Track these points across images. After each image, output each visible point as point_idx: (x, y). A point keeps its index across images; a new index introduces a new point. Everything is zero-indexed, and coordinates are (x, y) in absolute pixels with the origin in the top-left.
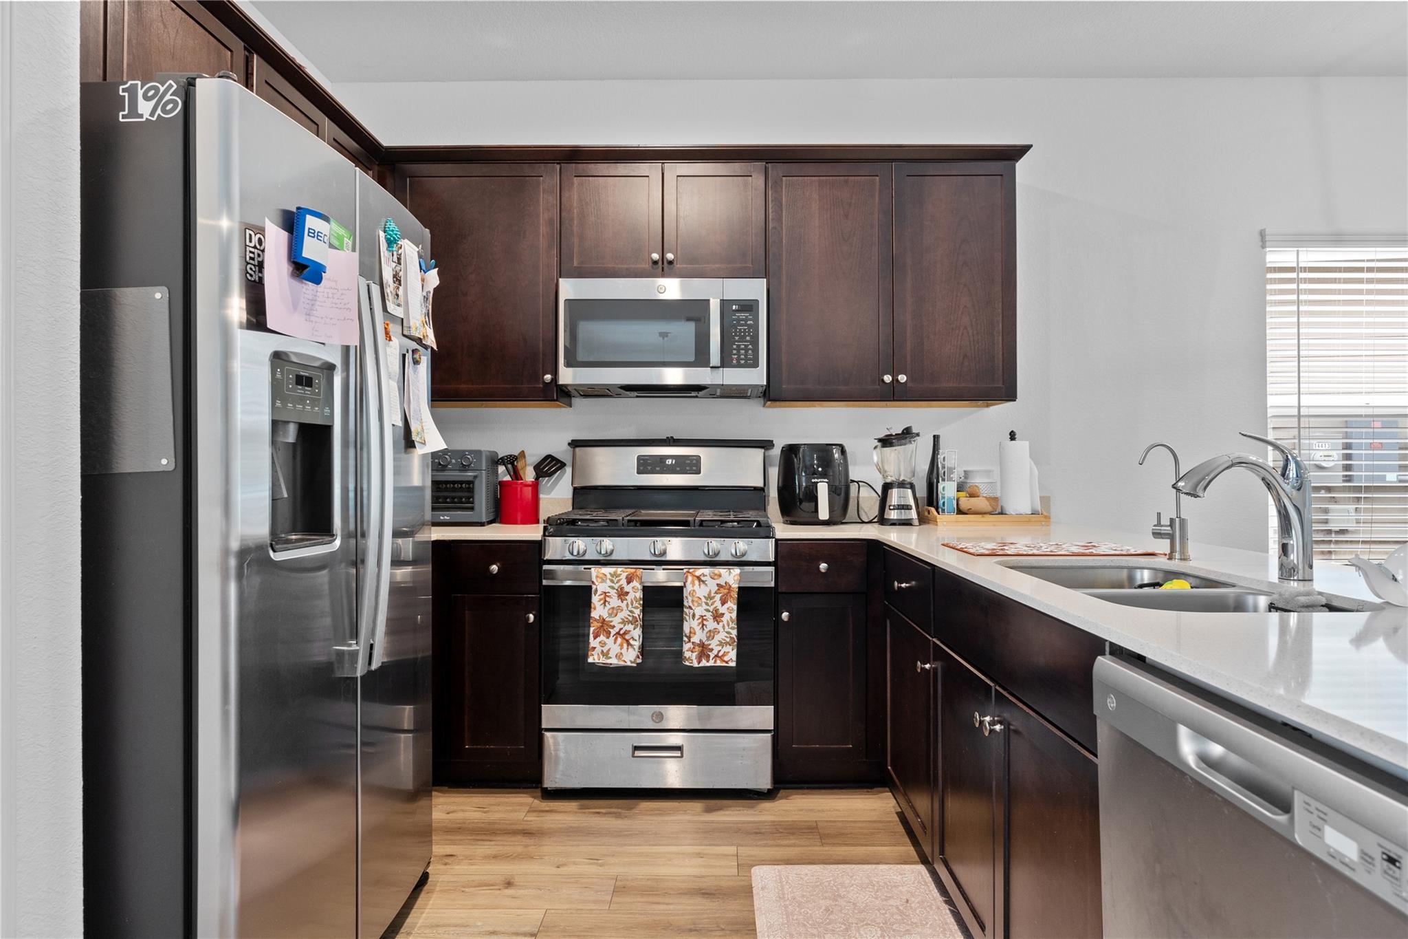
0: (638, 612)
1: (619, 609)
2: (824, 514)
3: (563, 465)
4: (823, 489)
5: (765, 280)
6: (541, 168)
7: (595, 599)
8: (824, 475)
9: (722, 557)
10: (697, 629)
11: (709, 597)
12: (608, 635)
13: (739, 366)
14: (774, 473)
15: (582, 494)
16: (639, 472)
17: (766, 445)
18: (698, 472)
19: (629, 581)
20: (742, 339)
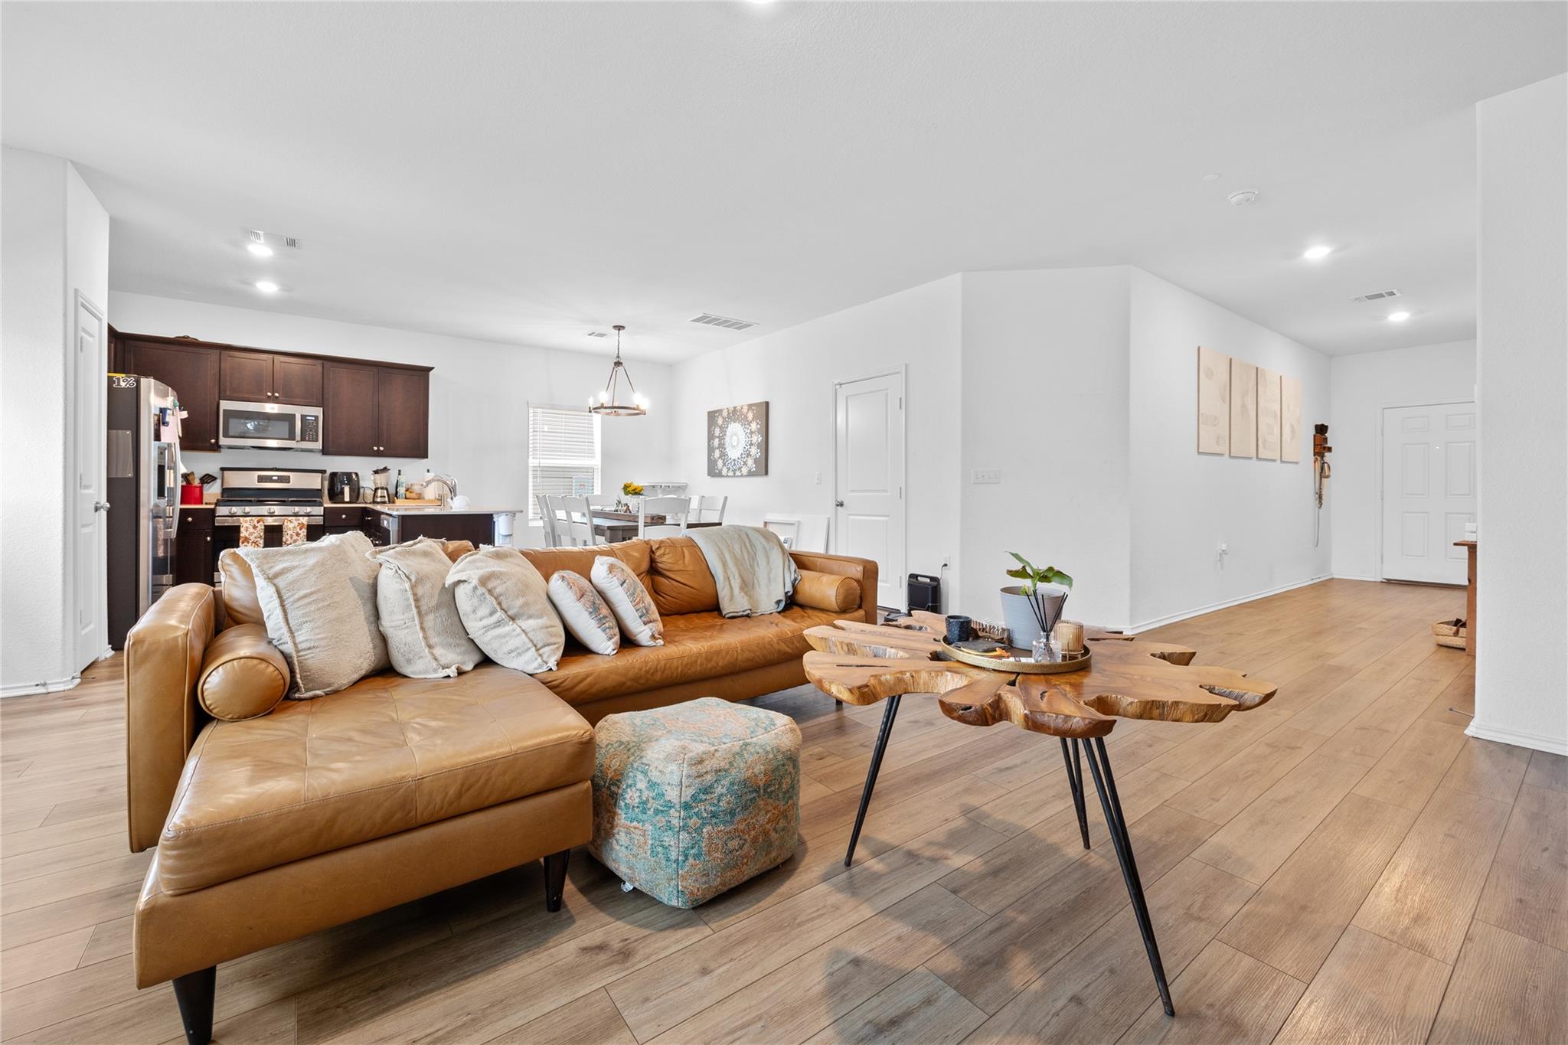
0: (262, 534)
1: (254, 533)
2: (347, 498)
3: (215, 479)
4: (347, 489)
5: (321, 409)
6: (210, 351)
7: (242, 529)
8: (347, 484)
9: (300, 514)
10: (289, 539)
11: (294, 527)
12: (248, 543)
13: (309, 441)
14: (326, 483)
15: (225, 491)
16: (259, 482)
17: (323, 472)
18: (289, 482)
19: (258, 522)
20: (310, 431)
